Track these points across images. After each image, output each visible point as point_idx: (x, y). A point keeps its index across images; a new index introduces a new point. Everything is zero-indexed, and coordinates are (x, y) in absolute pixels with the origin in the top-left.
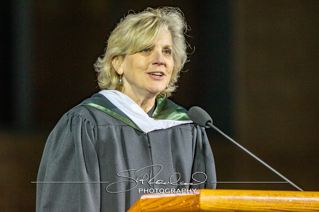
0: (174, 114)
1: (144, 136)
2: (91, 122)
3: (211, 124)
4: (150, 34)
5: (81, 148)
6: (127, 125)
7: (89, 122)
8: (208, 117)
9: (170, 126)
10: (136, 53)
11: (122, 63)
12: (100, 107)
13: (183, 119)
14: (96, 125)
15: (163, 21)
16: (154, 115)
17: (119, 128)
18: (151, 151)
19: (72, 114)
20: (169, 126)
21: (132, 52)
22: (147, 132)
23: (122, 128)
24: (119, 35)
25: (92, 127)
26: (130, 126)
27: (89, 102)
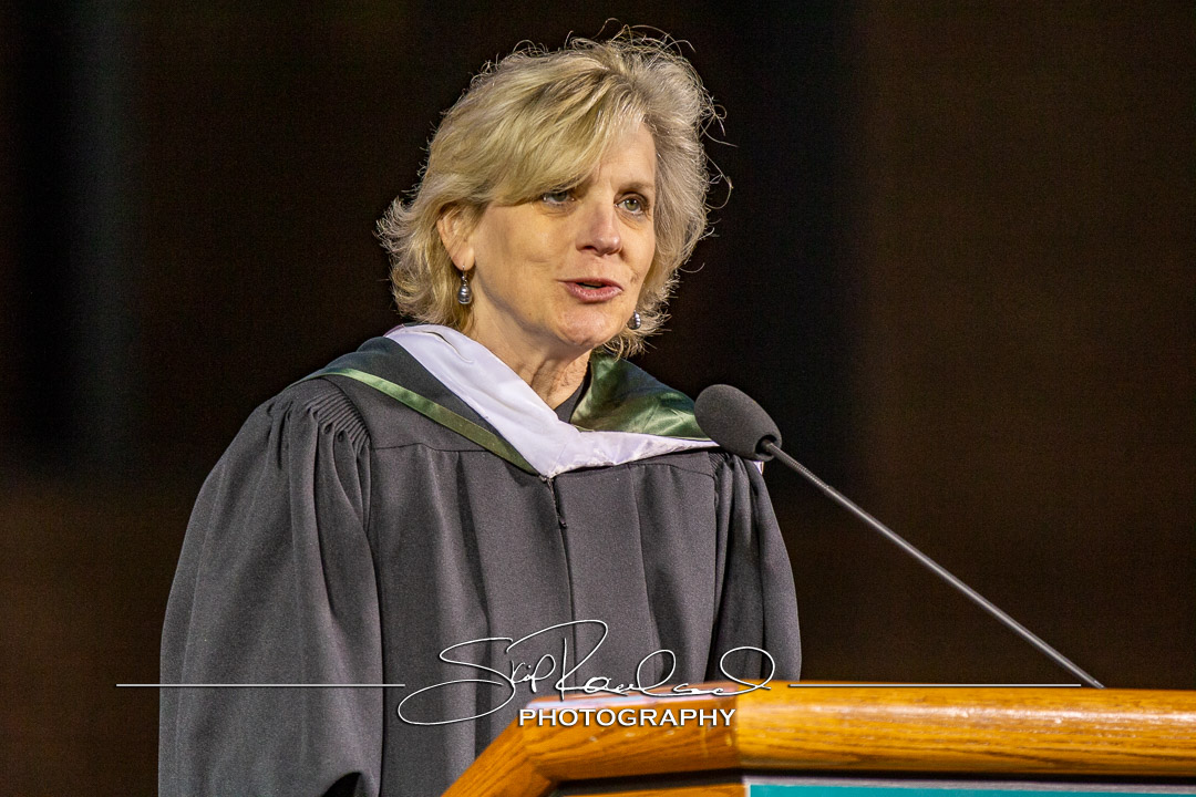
0: (652, 414)
1: (540, 489)
2: (350, 436)
3: (776, 448)
4: (574, 141)
5: (314, 526)
6: (480, 449)
7: (342, 433)
8: (766, 423)
9: (636, 456)
10: (521, 202)
11: (472, 231)
12: (386, 383)
13: (683, 432)
14: (367, 446)
15: (626, 95)
16: (580, 414)
17: (451, 458)
18: (565, 539)
19: (283, 408)
20: (630, 455)
21: (507, 197)
22: (551, 475)
23: (460, 458)
24: (468, 132)
25: (354, 454)
26: (493, 453)
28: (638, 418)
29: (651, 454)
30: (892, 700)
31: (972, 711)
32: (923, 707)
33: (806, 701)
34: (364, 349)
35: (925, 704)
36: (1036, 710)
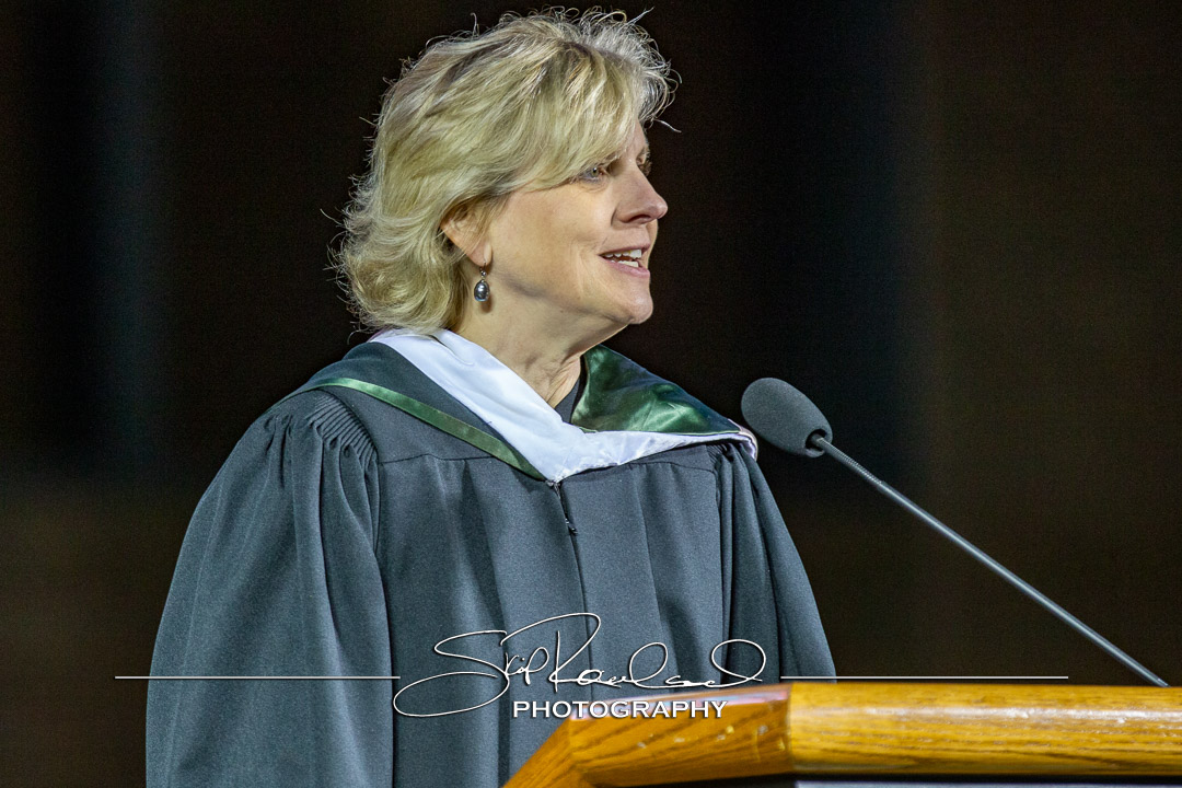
0: (650, 409)
1: (547, 495)
2: (356, 450)
3: (826, 443)
5: (319, 547)
6: (486, 455)
7: (348, 448)
8: (815, 417)
9: (639, 454)
12: (385, 391)
13: (681, 427)
14: (374, 460)
16: (580, 414)
17: (457, 466)
18: (575, 548)
19: (282, 423)
20: (633, 454)
22: (558, 479)
23: (467, 466)
25: (361, 468)
26: (499, 460)
27: (341, 376)
28: (637, 414)
29: (652, 452)
30: (950, 701)
31: (1032, 711)
32: (982, 708)
33: (861, 703)
34: (350, 357)
35: (984, 705)
36: (1099, 710)
